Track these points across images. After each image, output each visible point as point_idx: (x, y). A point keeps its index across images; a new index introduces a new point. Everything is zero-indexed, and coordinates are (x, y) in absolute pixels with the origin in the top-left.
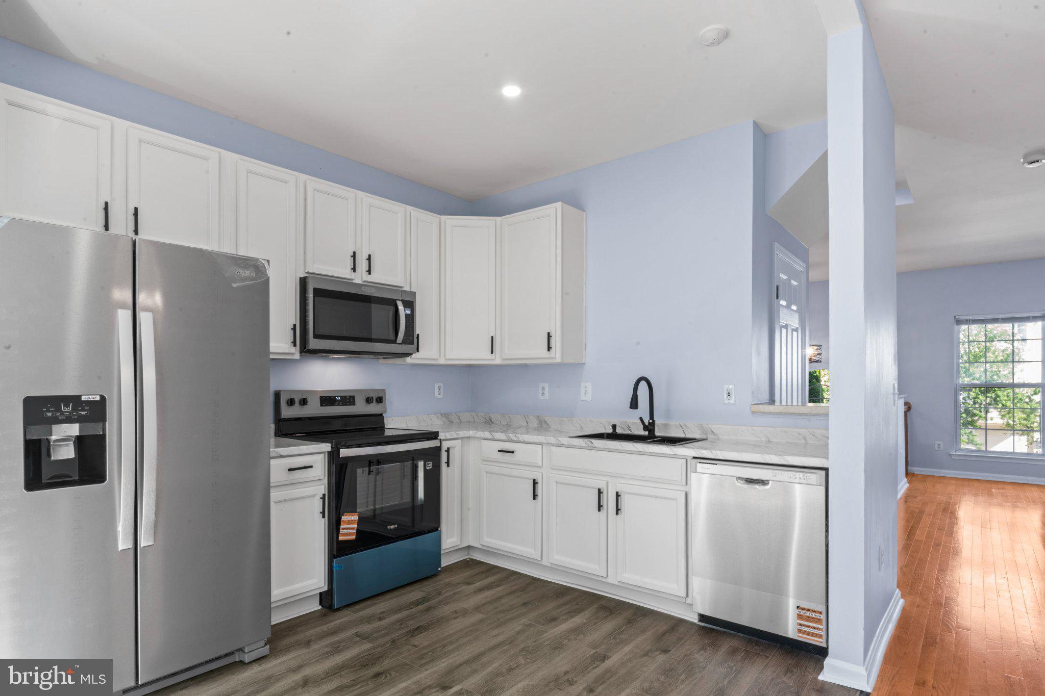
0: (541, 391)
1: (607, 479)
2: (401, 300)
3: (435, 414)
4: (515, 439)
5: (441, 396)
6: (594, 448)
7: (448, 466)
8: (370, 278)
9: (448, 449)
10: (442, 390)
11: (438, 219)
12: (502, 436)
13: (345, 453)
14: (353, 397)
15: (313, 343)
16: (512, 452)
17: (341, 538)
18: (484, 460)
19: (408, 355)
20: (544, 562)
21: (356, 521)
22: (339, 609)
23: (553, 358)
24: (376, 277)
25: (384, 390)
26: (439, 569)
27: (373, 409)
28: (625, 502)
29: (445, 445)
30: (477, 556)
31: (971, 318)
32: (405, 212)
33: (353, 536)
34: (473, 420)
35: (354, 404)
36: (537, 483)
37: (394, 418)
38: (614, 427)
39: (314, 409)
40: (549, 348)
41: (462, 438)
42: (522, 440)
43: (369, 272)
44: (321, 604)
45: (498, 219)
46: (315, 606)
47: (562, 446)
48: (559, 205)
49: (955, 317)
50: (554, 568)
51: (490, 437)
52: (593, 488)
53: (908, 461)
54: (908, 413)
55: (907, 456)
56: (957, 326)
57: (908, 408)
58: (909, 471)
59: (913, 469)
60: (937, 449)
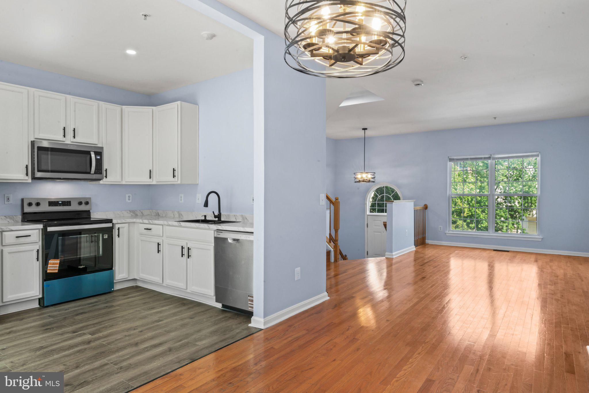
0: (180, 198)
1: (187, 241)
2: (94, 151)
3: (125, 211)
4: (151, 223)
5: (130, 201)
6: (181, 226)
7: (119, 237)
8: (75, 140)
9: (119, 228)
10: (131, 198)
11: (120, 108)
12: (146, 221)
13: (50, 229)
14: (70, 202)
15: (39, 175)
16: (150, 229)
17: (48, 271)
18: (140, 234)
19: (100, 180)
20: (164, 285)
21: (58, 263)
22: (47, 307)
23: (176, 181)
24: (78, 139)
25: (90, 198)
26: (113, 289)
27: (83, 208)
28: (192, 253)
29: (117, 226)
30: (139, 284)
31: (456, 158)
32: (98, 105)
33: (56, 270)
34: (150, 214)
35: (70, 205)
36: (160, 245)
37: (98, 213)
38: (205, 216)
39: (45, 208)
40: (174, 176)
41: (129, 223)
42: (154, 223)
43: (74, 137)
44: (39, 304)
45: (154, 108)
46: (36, 305)
47: (170, 225)
48: (179, 102)
49: (448, 157)
50: (168, 287)
51: (142, 222)
52: (179, 246)
53: (425, 237)
54: (426, 210)
55: (425, 234)
56: (450, 162)
57: (426, 207)
58: (426, 243)
59: (428, 241)
60: (439, 230)
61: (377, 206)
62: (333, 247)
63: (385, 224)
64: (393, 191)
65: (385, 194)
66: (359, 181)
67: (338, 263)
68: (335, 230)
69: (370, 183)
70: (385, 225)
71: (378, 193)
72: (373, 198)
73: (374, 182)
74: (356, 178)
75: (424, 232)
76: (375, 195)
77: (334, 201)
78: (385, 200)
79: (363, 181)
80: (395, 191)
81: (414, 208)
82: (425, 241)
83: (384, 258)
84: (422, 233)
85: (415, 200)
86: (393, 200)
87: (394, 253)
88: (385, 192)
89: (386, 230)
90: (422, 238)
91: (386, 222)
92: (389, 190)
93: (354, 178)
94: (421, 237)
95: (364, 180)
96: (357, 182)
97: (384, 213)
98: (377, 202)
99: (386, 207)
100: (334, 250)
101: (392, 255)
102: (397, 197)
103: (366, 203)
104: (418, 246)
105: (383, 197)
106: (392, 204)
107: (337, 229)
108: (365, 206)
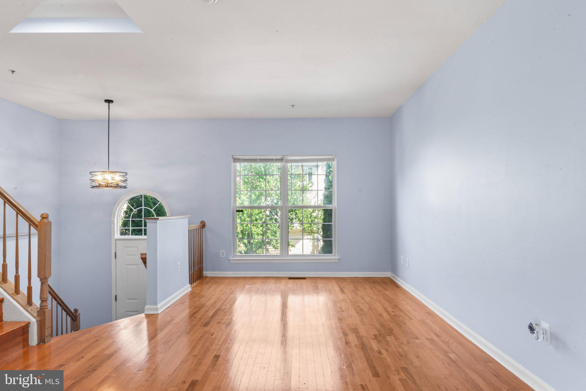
31: (242, 158)
49: (232, 156)
53: (203, 267)
54: (203, 229)
55: (203, 263)
56: (234, 163)
57: (203, 225)
58: (204, 275)
59: (207, 273)
60: (221, 256)
61: (132, 224)
62: (36, 315)
63: (144, 256)
64: (155, 201)
65: (143, 207)
66: (100, 186)
67: (47, 345)
68: (41, 280)
69: (119, 190)
70: (144, 260)
71: (133, 206)
72: (126, 212)
73: (125, 187)
74: (93, 181)
75: (201, 261)
76: (128, 208)
77: (39, 220)
78: (144, 215)
79: (107, 186)
80: (159, 202)
81: (189, 228)
82: (203, 273)
83: (143, 315)
84: (199, 263)
85: (190, 216)
86: (157, 216)
87: (159, 306)
88: (144, 204)
89: (146, 266)
90: (199, 269)
91: (146, 254)
92: (150, 202)
93: (91, 180)
94: (197, 268)
95: (108, 183)
96: (96, 187)
97: (142, 234)
98: (131, 219)
99: (145, 226)
100: (37, 321)
101: (157, 309)
102: (161, 212)
103: (114, 221)
104: (194, 283)
105: (140, 211)
106: (156, 223)
107: (46, 278)
108: (112, 225)
